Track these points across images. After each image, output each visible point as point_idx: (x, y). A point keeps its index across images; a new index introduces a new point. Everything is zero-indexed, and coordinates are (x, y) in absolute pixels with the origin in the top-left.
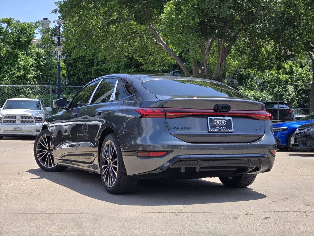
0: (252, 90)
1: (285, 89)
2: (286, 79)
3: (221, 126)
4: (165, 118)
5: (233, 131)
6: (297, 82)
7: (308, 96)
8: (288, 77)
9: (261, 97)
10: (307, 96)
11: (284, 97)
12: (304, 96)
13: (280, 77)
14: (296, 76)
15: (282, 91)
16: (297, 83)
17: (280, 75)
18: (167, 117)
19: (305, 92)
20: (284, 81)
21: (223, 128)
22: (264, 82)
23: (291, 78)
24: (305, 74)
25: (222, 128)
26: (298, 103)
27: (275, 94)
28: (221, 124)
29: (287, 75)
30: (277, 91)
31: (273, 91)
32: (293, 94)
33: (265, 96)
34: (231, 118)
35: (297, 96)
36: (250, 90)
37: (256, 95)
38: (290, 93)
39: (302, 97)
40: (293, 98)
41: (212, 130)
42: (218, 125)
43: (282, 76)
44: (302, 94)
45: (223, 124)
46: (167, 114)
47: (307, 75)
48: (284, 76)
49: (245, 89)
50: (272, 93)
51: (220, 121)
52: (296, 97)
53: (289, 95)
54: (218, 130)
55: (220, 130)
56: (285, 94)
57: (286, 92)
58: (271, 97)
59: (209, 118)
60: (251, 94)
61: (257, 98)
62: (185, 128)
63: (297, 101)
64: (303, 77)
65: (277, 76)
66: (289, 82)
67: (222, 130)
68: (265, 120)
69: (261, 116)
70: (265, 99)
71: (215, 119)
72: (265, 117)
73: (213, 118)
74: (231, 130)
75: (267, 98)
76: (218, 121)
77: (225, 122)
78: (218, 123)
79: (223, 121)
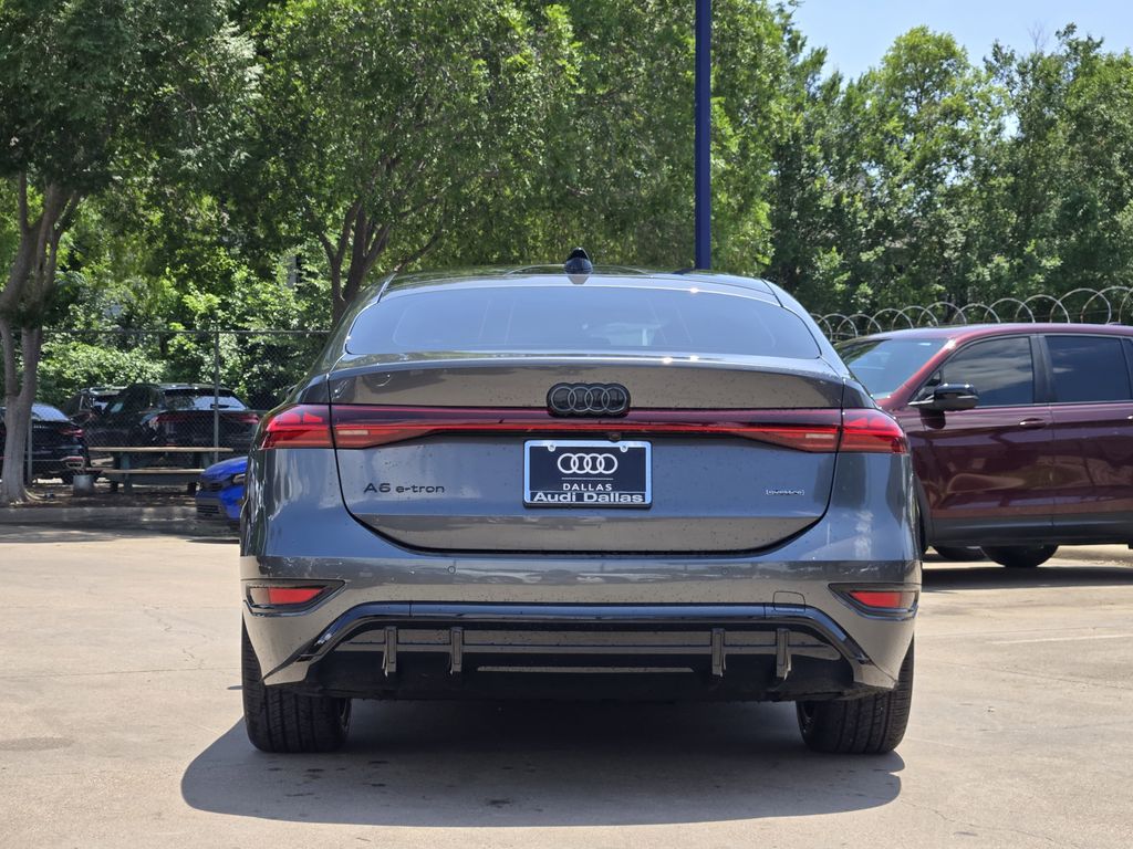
0: (91, 343)
1: (205, 340)
2: (211, 309)
3: (591, 481)
4: (335, 448)
5: (648, 501)
6: (249, 321)
7: (282, 365)
8: (216, 300)
9: (123, 368)
10: (281, 369)
11: (203, 369)
12: (268, 366)
13: (190, 301)
14: (243, 300)
15: (196, 350)
16: (246, 325)
17: (190, 294)
18: (341, 442)
19: (271, 352)
20: (202, 317)
21: (600, 487)
22: (129, 317)
23: (224, 306)
24: (272, 293)
25: (594, 486)
26: (248, 392)
27: (172, 357)
28: (588, 469)
29: (211, 296)
30: (180, 348)
31: (164, 346)
32: (233, 360)
33: (138, 364)
34: (646, 445)
35: (247, 366)
36: (84, 342)
37: (107, 359)
38: (224, 354)
39: (262, 370)
40: (232, 370)
41: (540, 495)
42: (574, 474)
43: (196, 297)
44: (262, 360)
45: (601, 470)
46: (341, 433)
47: (279, 297)
48: (202, 298)
49: (66, 340)
50: (162, 354)
51: (587, 458)
52: (244, 372)
53: (221, 362)
54: (570, 499)
55: (580, 497)
56: (207, 359)
57: (208, 354)
58: (158, 367)
59: (529, 444)
60: (88, 357)
61: (112, 369)
62: (414, 487)
63: (246, 382)
64: (265, 303)
65: (179, 299)
66: (219, 318)
67: (590, 497)
68: (837, 452)
69: (808, 436)
70: (139, 376)
71: (560, 450)
72: (831, 437)
73: (550, 445)
74: (637, 500)
75: (146, 372)
76: (575, 457)
77: (609, 464)
78: (575, 469)
79: (601, 458)
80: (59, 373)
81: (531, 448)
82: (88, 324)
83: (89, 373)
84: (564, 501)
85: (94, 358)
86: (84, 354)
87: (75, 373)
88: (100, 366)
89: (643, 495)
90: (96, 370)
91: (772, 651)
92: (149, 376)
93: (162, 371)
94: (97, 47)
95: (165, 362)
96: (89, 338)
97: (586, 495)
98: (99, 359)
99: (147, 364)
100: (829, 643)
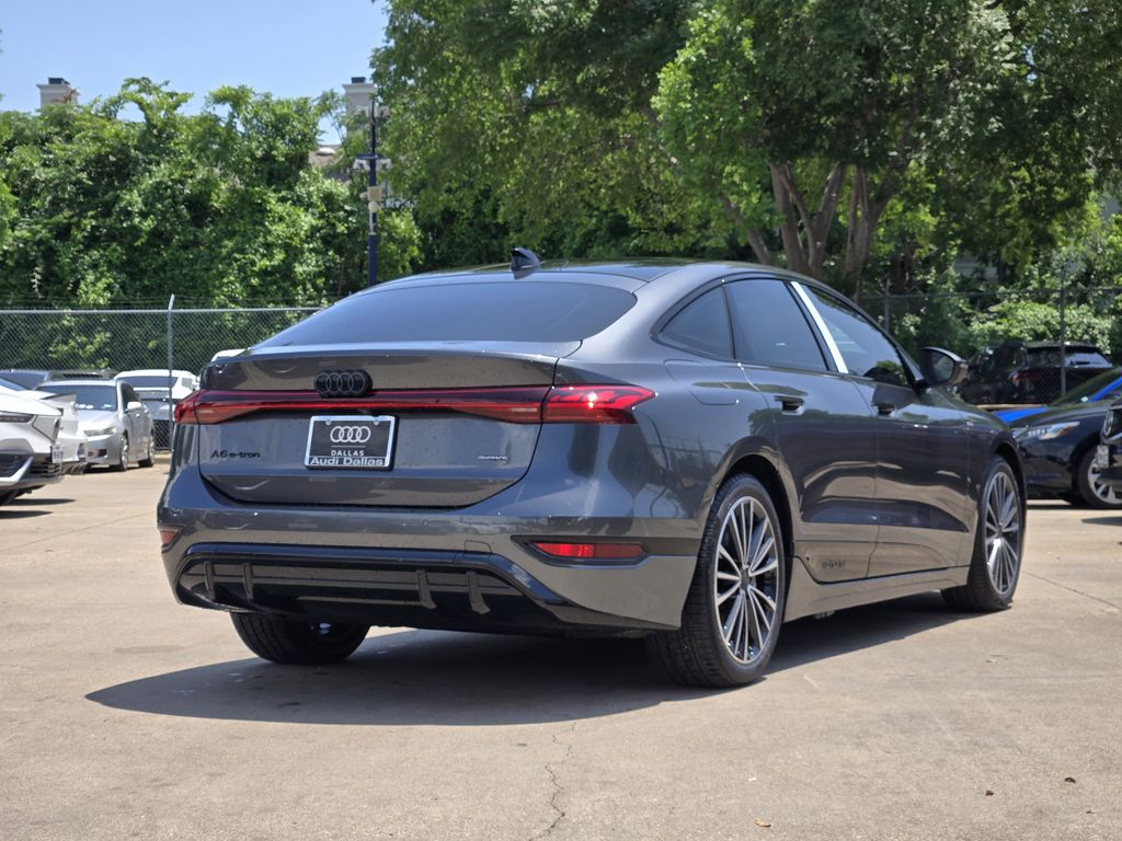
0: (1041, 301)
3: (350, 448)
4: (199, 424)
5: (387, 464)
9: (1070, 326)
18: (201, 419)
21: (356, 453)
22: (1088, 274)
25: (352, 453)
28: (349, 439)
33: (1085, 320)
34: (392, 419)
36: (1035, 300)
37: (1054, 317)
41: (315, 460)
42: (340, 443)
45: (358, 439)
46: (200, 411)
51: (351, 429)
54: (334, 462)
55: (341, 461)
58: (1106, 323)
59: (314, 419)
60: (1036, 315)
61: (1058, 327)
62: (241, 454)
67: (348, 461)
68: (542, 423)
69: (513, 410)
70: (1086, 332)
71: (334, 424)
72: (535, 410)
73: (328, 418)
74: (379, 463)
75: (1094, 328)
76: (342, 429)
77: (365, 434)
78: (341, 439)
79: (360, 429)
80: (1007, 332)
81: (315, 422)
82: (1042, 283)
83: (1035, 331)
84: (330, 464)
85: (1041, 316)
86: (1031, 312)
87: (1022, 332)
88: (1047, 323)
89: (384, 460)
90: (1041, 328)
91: (465, 590)
92: (1096, 332)
93: (1110, 326)
94: (840, 36)
95: (1113, 317)
96: (1041, 297)
97: (345, 460)
98: (1046, 316)
99: (1094, 320)
100: (510, 584)
